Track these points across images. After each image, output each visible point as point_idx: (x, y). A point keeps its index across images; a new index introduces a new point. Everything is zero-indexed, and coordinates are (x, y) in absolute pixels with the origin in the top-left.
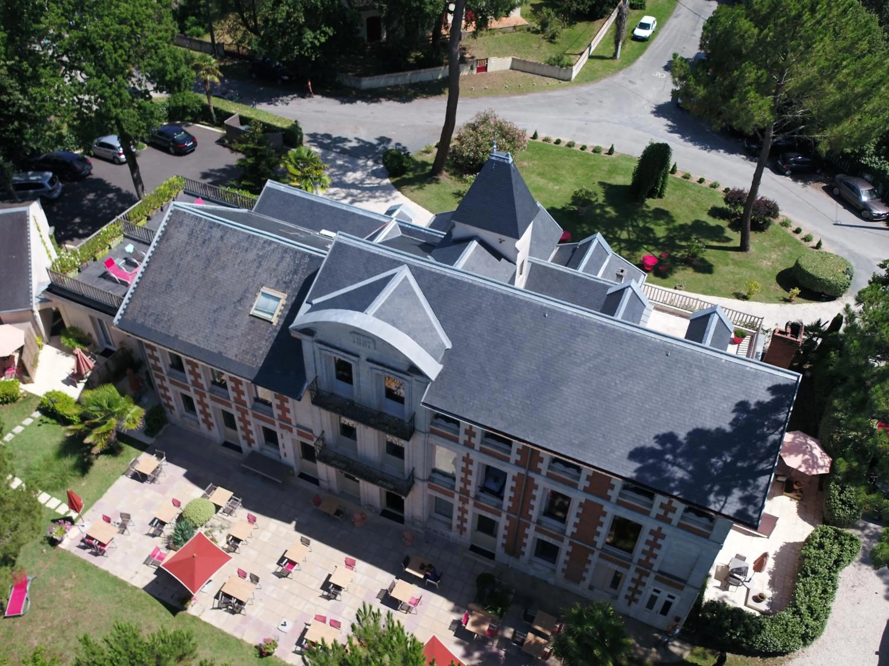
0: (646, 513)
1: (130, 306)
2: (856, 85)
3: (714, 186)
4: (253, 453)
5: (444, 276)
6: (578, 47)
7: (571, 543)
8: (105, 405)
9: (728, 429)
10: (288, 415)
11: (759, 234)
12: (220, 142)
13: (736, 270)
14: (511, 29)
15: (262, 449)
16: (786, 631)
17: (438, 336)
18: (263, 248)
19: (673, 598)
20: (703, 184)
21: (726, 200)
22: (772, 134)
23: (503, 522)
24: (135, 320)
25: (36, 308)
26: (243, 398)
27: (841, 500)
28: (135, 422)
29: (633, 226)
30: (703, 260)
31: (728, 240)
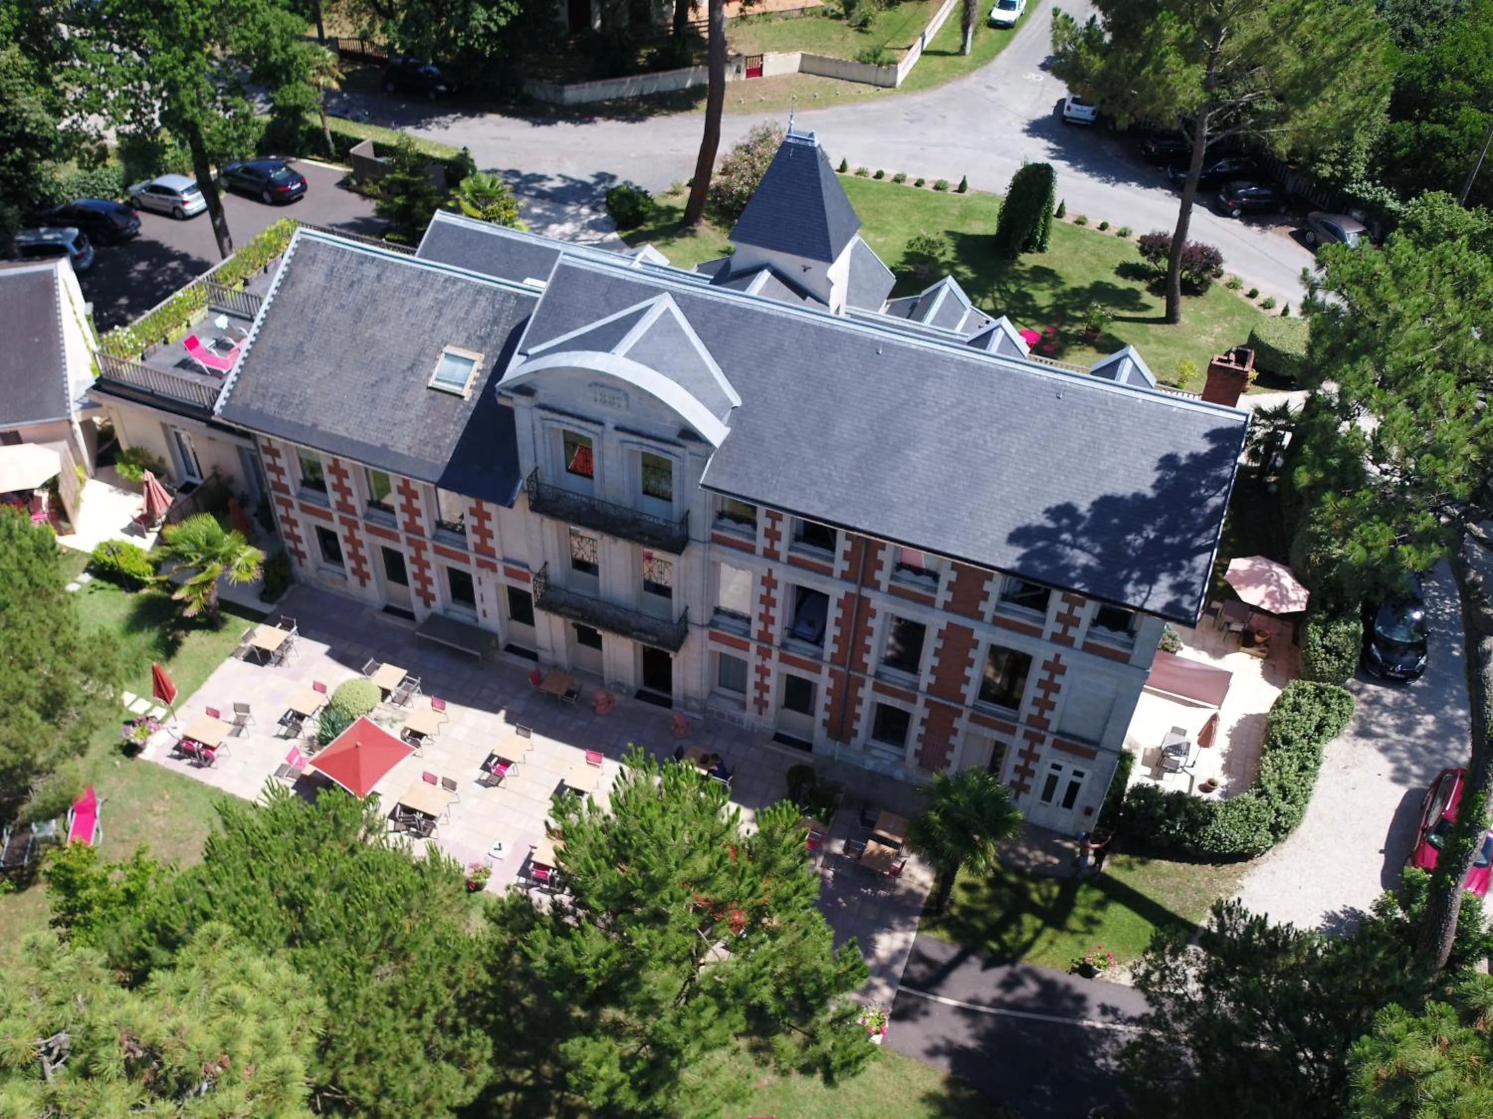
0: (1037, 633)
1: (240, 385)
2: (1325, 45)
3: (1123, 234)
4: (433, 616)
5: (725, 305)
6: (905, 38)
7: (928, 704)
8: (202, 543)
9: (1150, 493)
10: (490, 543)
11: (1193, 299)
12: (344, 184)
13: (1162, 349)
14: (797, 13)
15: (446, 610)
16: (1247, 819)
17: (720, 389)
18: (445, 288)
19: (1081, 775)
20: (1106, 232)
21: (1143, 251)
22: (1206, 131)
23: (823, 682)
24: (247, 405)
25: (77, 418)
26: (419, 521)
27: (1324, 646)
28: (249, 569)
29: (1000, 291)
30: (1110, 337)
31: (1147, 307)
